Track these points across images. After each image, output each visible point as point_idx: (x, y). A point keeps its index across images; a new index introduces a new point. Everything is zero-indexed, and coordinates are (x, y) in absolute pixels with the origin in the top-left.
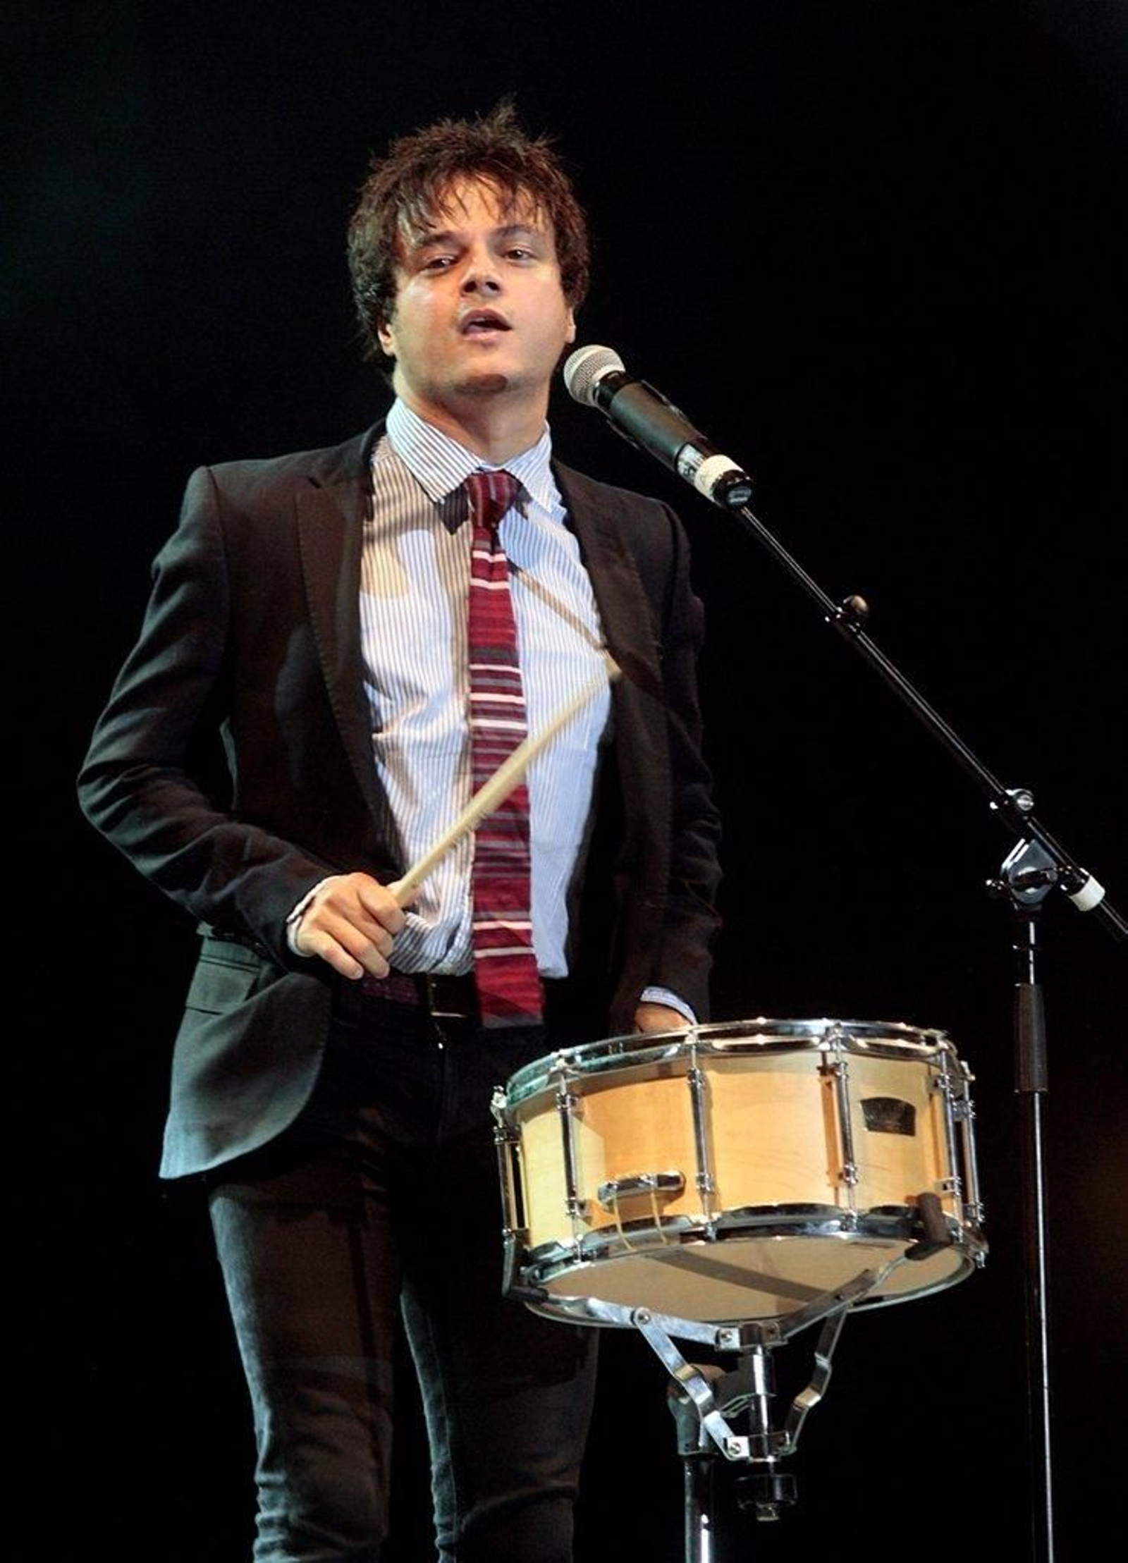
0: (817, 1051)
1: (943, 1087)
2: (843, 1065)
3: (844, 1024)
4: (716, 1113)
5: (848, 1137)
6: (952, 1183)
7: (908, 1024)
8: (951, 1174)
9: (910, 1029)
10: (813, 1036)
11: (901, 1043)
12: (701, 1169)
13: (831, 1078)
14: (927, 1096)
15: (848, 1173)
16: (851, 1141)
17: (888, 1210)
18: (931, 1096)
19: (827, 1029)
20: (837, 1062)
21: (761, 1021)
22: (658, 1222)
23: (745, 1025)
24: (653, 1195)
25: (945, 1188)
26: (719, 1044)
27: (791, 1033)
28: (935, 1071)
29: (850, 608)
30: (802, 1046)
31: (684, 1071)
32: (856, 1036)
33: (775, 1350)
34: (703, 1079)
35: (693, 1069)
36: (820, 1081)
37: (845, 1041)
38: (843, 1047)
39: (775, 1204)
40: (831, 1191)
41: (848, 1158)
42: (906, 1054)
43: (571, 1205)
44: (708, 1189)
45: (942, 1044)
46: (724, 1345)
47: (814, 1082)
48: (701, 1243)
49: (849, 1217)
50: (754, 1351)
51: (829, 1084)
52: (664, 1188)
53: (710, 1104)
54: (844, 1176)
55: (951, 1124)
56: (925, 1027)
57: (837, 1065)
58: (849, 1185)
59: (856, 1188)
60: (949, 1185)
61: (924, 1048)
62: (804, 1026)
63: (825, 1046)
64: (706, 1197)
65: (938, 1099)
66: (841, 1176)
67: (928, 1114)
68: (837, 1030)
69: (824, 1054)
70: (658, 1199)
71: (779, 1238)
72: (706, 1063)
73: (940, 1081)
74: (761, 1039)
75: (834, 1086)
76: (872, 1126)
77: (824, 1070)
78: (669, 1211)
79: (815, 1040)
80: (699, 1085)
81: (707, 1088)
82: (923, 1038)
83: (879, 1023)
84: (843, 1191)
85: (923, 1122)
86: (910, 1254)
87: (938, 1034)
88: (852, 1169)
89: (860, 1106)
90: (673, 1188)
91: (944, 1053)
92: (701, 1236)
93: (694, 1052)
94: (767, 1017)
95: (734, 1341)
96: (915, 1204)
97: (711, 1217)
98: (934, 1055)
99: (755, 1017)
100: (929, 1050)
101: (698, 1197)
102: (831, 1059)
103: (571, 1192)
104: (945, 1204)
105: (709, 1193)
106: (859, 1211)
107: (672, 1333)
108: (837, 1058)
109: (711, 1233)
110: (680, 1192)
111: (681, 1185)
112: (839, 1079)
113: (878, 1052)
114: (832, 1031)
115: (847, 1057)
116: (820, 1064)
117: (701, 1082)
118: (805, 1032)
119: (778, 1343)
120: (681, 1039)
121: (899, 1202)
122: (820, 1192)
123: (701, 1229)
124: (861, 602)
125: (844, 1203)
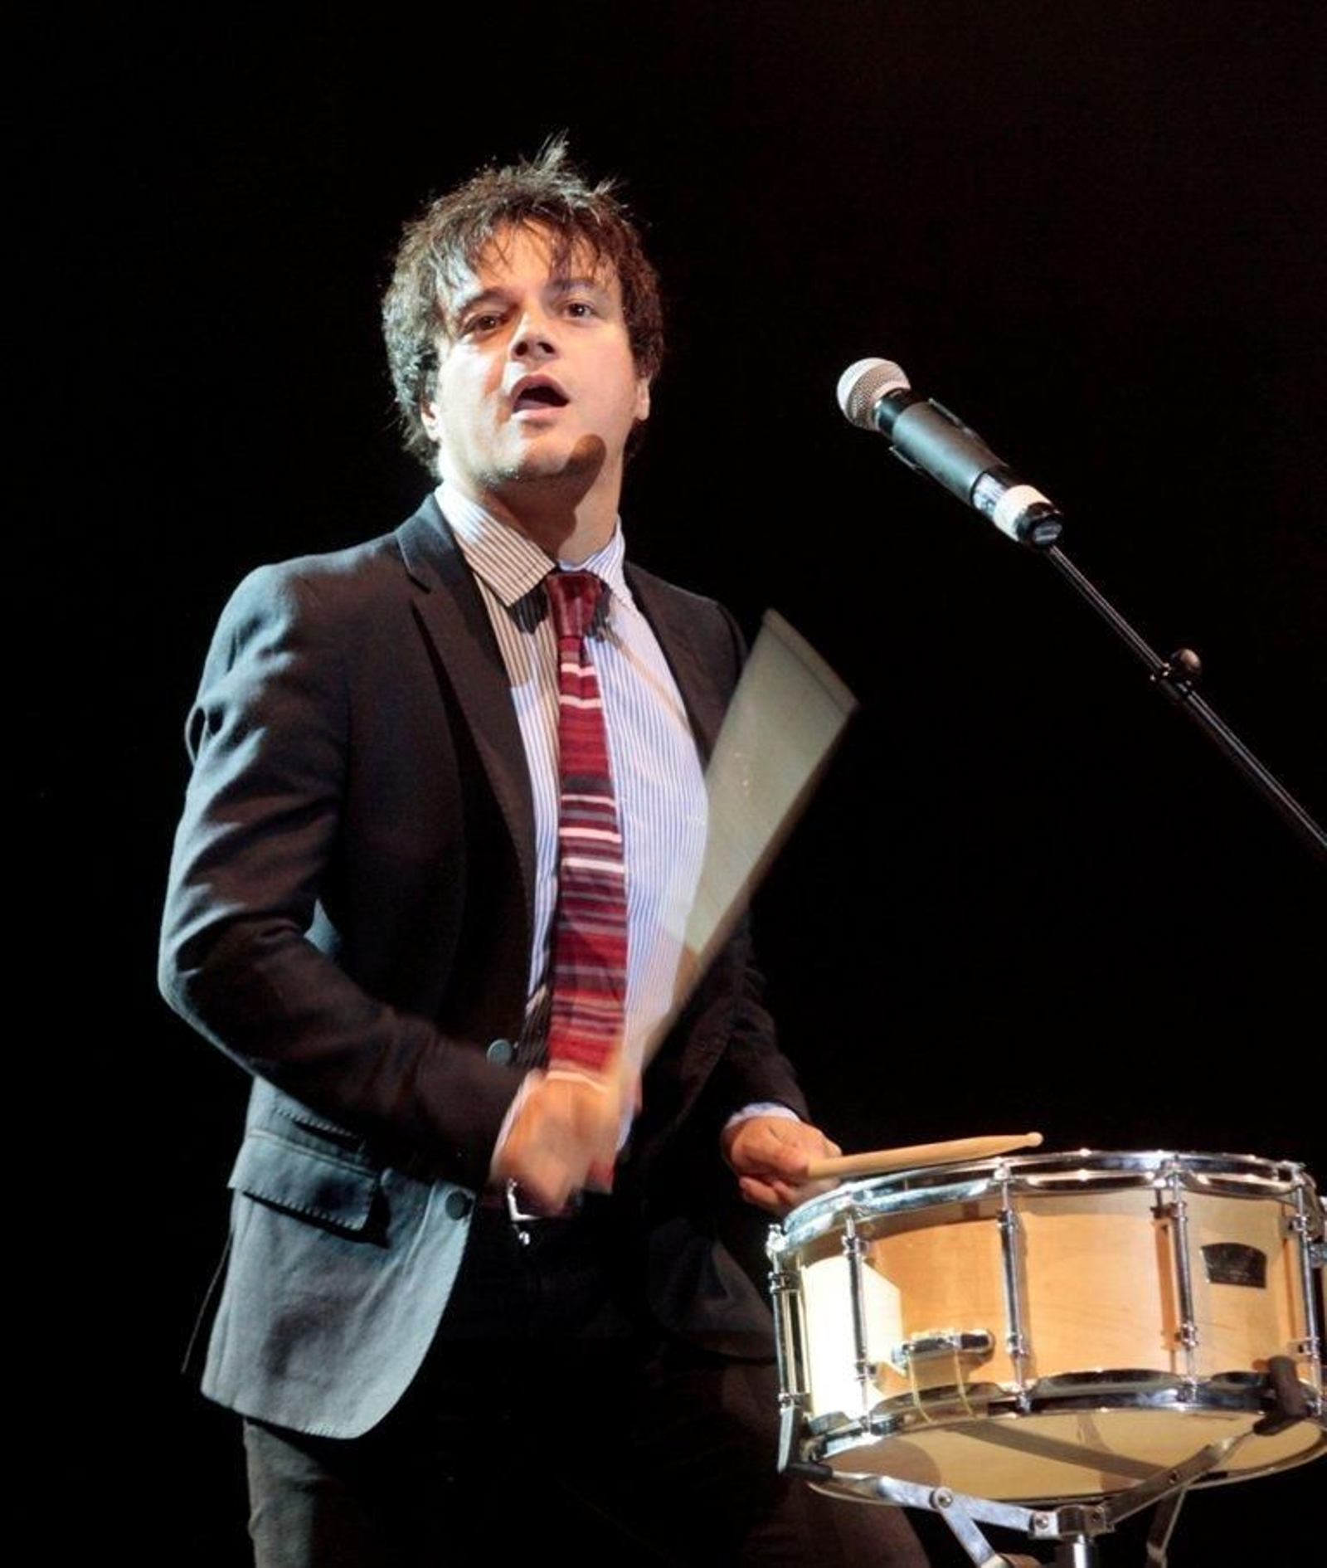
0: (1150, 1189)
1: (1300, 1230)
2: (1180, 1205)
3: (1183, 1156)
4: (1031, 1262)
5: (1187, 1291)
6: (1309, 1343)
7: (1258, 1155)
8: (1308, 1334)
9: (1260, 1161)
10: (1147, 1170)
11: (1251, 1178)
12: (1014, 1329)
13: (1167, 1221)
14: (1280, 1242)
15: (1186, 1333)
16: (1190, 1296)
17: (1234, 1377)
18: (1285, 1241)
19: (1163, 1163)
20: (1175, 1202)
21: (1085, 1153)
22: (962, 1390)
23: (1066, 1157)
24: (956, 1359)
25: (1301, 1349)
26: (1034, 1180)
27: (1120, 1167)
28: (1290, 1210)
29: (1180, 666)
30: (1135, 1182)
31: (993, 1212)
32: (1197, 1170)
33: (1098, 1539)
34: (1017, 1222)
35: (1004, 1209)
36: (1153, 1224)
37: (1184, 1178)
38: (1180, 1184)
39: (1099, 1369)
40: (1166, 1354)
41: (1186, 1316)
42: (1255, 1192)
43: (860, 1367)
44: (1022, 1352)
45: (1298, 1179)
46: (1039, 1532)
47: (1146, 1228)
48: (1013, 1415)
49: (1188, 1386)
50: (1074, 1540)
51: (1165, 1228)
52: (969, 1350)
53: (1024, 1251)
54: (1181, 1337)
55: (1308, 1273)
56: (1278, 1158)
57: (1174, 1206)
58: (1188, 1348)
59: (1196, 1351)
60: (1305, 1347)
61: (1275, 1183)
62: (1135, 1159)
63: (1161, 1183)
64: (1018, 1362)
65: (1293, 1244)
66: (1178, 1337)
67: (1280, 1260)
68: (1174, 1165)
69: (1158, 1192)
70: (961, 1363)
71: (1104, 1410)
72: (1021, 1202)
73: (1295, 1224)
74: (1083, 1175)
75: (1171, 1230)
76: (1216, 1276)
77: (1160, 1211)
78: (976, 1376)
79: (1149, 1176)
80: (1011, 1229)
81: (1021, 1232)
82: (1276, 1171)
83: (1225, 1155)
84: (1181, 1354)
85: (1275, 1271)
86: (1260, 1429)
87: (1294, 1167)
88: (1191, 1329)
89: (1201, 1253)
90: (980, 1350)
91: (1300, 1190)
92: (1013, 1407)
93: (1005, 1190)
94: (1091, 1148)
95: (1051, 1526)
96: (1264, 1370)
97: (1024, 1385)
98: (1289, 1192)
99: (1077, 1149)
100: (1284, 1186)
101: (1009, 1362)
102: (1167, 1198)
103: (861, 1354)
104: (1301, 1368)
105: (1023, 1358)
106: (1200, 1379)
107: (978, 1517)
108: (1174, 1198)
109: (1025, 1404)
110: (988, 1355)
111: (990, 1346)
112: (1176, 1221)
113: (1221, 1189)
114: (1168, 1164)
115: (1187, 1196)
116: (1154, 1203)
117: (1013, 1224)
118: (1137, 1166)
119: (1103, 1530)
120: (989, 1174)
121: (1245, 1367)
122: (1155, 1357)
123: (1013, 1399)
124: (1192, 657)
125: (1181, 1369)
